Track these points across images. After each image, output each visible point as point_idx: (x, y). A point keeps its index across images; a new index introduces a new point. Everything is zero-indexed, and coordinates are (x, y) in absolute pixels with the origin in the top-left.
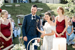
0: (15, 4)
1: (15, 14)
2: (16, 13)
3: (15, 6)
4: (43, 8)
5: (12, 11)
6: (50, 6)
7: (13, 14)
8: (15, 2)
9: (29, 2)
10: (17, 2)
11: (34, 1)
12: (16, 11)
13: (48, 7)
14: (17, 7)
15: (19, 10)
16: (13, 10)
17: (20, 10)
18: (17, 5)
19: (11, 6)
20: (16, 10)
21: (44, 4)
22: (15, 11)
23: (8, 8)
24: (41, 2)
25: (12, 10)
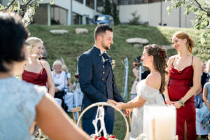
0: (76, 27)
1: (74, 53)
2: (75, 50)
3: (74, 32)
4: (148, 39)
5: (67, 46)
6: (167, 33)
7: (69, 53)
8: (78, 24)
9: (113, 22)
10: (81, 23)
11: (128, 21)
12: (77, 45)
13: (162, 35)
14: (80, 34)
15: (85, 43)
16: (70, 42)
17: (87, 43)
18: (79, 30)
19: (65, 33)
20: (76, 42)
21: (151, 27)
22: (73, 44)
23: (58, 37)
24: (147, 23)
25: (66, 43)
